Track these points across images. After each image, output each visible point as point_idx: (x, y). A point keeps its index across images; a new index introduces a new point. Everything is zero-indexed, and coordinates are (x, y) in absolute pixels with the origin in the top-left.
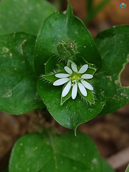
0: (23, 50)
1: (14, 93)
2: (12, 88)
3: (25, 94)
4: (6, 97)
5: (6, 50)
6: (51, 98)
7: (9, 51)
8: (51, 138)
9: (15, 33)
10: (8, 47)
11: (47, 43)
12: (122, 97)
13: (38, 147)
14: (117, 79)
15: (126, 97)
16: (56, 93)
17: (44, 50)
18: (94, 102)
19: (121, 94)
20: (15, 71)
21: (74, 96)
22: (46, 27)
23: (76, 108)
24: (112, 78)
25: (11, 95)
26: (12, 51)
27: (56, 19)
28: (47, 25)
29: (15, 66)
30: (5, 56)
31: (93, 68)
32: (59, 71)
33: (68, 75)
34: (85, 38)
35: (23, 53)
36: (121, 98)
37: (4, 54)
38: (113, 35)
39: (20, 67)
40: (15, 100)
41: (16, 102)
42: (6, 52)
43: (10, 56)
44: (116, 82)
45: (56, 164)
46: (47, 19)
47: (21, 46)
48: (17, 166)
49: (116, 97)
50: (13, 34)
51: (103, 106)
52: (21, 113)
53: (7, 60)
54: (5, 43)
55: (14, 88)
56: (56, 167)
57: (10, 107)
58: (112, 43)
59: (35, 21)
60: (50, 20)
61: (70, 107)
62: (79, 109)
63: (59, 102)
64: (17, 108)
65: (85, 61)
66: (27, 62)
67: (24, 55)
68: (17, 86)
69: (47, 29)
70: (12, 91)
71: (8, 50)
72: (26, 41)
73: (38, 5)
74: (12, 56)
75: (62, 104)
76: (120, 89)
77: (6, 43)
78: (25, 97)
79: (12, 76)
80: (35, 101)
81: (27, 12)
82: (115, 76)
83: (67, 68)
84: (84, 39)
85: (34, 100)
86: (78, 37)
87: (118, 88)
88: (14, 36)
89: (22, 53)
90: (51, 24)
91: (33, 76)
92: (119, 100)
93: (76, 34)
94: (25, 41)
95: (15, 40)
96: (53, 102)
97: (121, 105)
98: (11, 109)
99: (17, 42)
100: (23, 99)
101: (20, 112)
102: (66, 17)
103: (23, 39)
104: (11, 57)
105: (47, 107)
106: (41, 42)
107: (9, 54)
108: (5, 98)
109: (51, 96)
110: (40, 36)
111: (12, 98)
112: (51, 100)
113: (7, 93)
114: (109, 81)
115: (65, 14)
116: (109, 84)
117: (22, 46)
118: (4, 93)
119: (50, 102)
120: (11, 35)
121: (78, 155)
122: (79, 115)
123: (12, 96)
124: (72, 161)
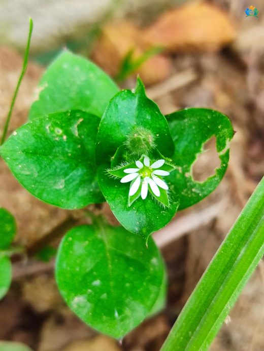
0: (78, 130)
1: (67, 183)
2: (65, 177)
3: (80, 185)
4: (58, 188)
5: (58, 132)
6: (115, 196)
7: (63, 133)
8: (103, 230)
9: (70, 111)
10: (62, 128)
11: (111, 128)
12: (195, 193)
13: (89, 241)
14: (188, 171)
15: (198, 194)
16: (120, 189)
17: (108, 136)
18: (169, 204)
19: (193, 190)
20: (69, 157)
21: (144, 196)
22: (112, 109)
23: (146, 210)
24: (183, 169)
25: (63, 186)
26: (67, 132)
27: (124, 99)
28: (113, 106)
29: (69, 151)
30: (57, 139)
31: (171, 165)
32: (128, 164)
33: (137, 170)
34: (159, 124)
35: (79, 135)
36: (193, 194)
37: (57, 136)
38: (183, 118)
39: (75, 152)
40: (67, 191)
41: (68, 194)
42: (59, 134)
43: (63, 139)
44: (188, 175)
45: (109, 262)
46: (112, 99)
47: (76, 126)
48: (64, 265)
49: (187, 193)
50: (68, 112)
51: (177, 208)
52: (75, 208)
53: (60, 143)
54: (57, 123)
55: (68, 177)
56: (110, 266)
57: (62, 200)
58: (182, 128)
59: (88, 93)
60: (117, 100)
61: (139, 208)
62: (149, 211)
63: (124, 201)
64: (70, 202)
65: (161, 155)
66: (83, 147)
67: (79, 137)
68: (71, 174)
69: (112, 111)
70: (65, 181)
71: (61, 131)
72: (83, 121)
73: (92, 75)
74: (67, 139)
75: (129, 205)
76: (191, 184)
77: (59, 123)
78: (80, 188)
79: (65, 163)
80: (92, 194)
81: (79, 83)
82: (186, 168)
83: (138, 163)
84: (158, 126)
85: (91, 192)
86: (150, 122)
87: (188, 181)
88: (69, 114)
89: (77, 135)
90: (117, 105)
91: (89, 162)
92: (190, 196)
93: (148, 120)
94: (81, 120)
95: (69, 120)
96: (118, 201)
97: (192, 202)
98: (62, 203)
99: (72, 121)
100: (77, 190)
101: (74, 206)
102: (135, 97)
103: (79, 118)
104: (65, 140)
105: (111, 207)
106: (105, 126)
107: (62, 136)
108: (57, 190)
109: (115, 192)
110: (104, 119)
111: (65, 189)
112: (115, 198)
113: (59, 184)
114: (178, 172)
115: (133, 94)
116: (178, 176)
117: (78, 127)
118: (55, 183)
119: (114, 201)
120: (65, 113)
121: (134, 251)
122: (150, 220)
123: (65, 187)
124: (127, 259)
